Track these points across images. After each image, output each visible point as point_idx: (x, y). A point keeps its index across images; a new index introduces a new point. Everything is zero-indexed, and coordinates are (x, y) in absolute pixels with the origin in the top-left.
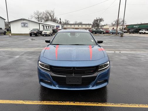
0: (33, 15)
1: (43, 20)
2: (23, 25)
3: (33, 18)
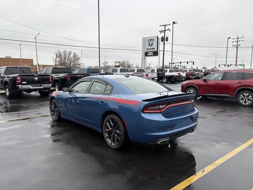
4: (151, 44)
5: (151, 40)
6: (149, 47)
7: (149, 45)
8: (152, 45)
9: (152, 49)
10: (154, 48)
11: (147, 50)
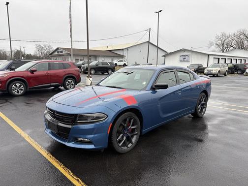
0: (214, 42)
1: (232, 48)
2: (182, 58)
3: (213, 46)
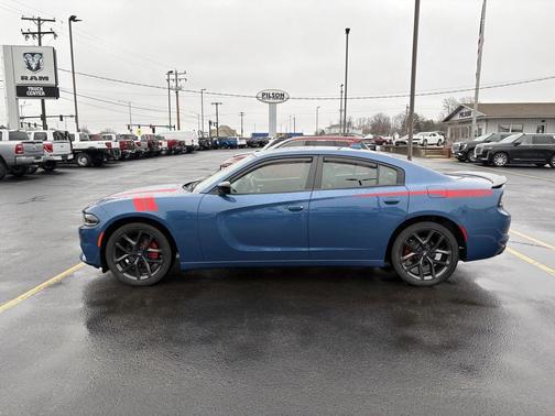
4: (34, 66)
5: (33, 55)
6: (29, 74)
7: (30, 68)
8: (38, 68)
9: (41, 78)
10: (47, 78)
11: (25, 82)
